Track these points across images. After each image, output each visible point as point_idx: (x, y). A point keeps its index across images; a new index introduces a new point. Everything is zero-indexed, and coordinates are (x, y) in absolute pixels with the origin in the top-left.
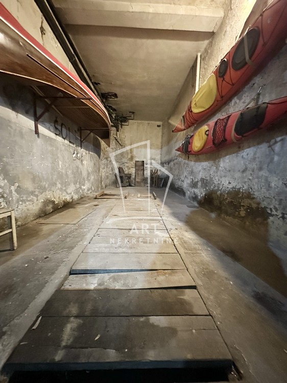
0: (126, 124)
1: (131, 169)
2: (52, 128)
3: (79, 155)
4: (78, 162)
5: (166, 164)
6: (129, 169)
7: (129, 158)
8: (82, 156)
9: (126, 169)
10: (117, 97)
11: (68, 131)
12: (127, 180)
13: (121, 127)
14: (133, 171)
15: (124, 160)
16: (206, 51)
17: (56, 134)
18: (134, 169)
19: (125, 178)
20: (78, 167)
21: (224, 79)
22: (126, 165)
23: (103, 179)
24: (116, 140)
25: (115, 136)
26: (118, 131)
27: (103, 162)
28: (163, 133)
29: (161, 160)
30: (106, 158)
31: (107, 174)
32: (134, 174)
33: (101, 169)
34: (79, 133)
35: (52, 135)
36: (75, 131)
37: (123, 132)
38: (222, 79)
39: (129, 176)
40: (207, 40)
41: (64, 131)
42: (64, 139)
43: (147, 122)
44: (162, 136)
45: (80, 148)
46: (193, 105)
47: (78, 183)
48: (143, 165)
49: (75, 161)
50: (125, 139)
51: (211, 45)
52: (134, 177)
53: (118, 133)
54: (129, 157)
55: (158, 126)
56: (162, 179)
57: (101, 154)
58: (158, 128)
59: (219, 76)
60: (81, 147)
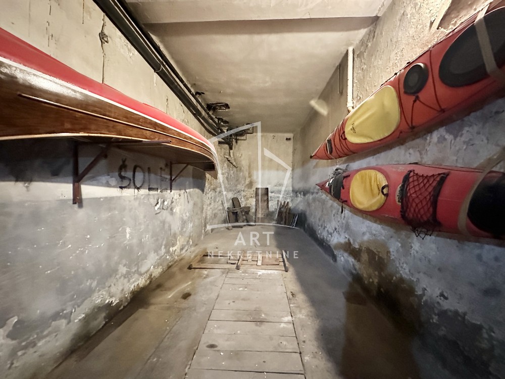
0: (242, 138)
1: (250, 199)
2: (113, 181)
3: (166, 203)
4: (165, 214)
5: (300, 193)
6: (247, 199)
7: (248, 185)
8: (172, 202)
9: (243, 199)
10: (229, 108)
11: (147, 174)
12: (244, 217)
13: (236, 142)
14: (252, 202)
15: (240, 187)
16: (363, 43)
17: (121, 188)
18: (254, 200)
19: (240, 215)
20: (163, 222)
21: (417, 98)
22: (243, 193)
23: (207, 221)
24: (229, 161)
25: (227, 157)
26: (231, 148)
27: (209, 195)
28: (294, 150)
29: (293, 187)
30: (214, 189)
31: (214, 212)
32: (254, 207)
33: (205, 207)
34: (168, 170)
35: (114, 192)
36: (161, 168)
37: (239, 149)
38: (413, 98)
39: (247, 211)
40: (365, 28)
41: (139, 176)
42: (138, 189)
43: (272, 135)
44: (294, 153)
45: (169, 191)
46: (348, 129)
47: (163, 247)
48: (267, 194)
49: (158, 215)
50: (242, 158)
51: (372, 35)
52: (253, 210)
53: (231, 151)
54: (247, 182)
55: (287, 139)
56: (294, 215)
57: (206, 184)
58: (288, 142)
59: (405, 93)
60: (171, 189)
